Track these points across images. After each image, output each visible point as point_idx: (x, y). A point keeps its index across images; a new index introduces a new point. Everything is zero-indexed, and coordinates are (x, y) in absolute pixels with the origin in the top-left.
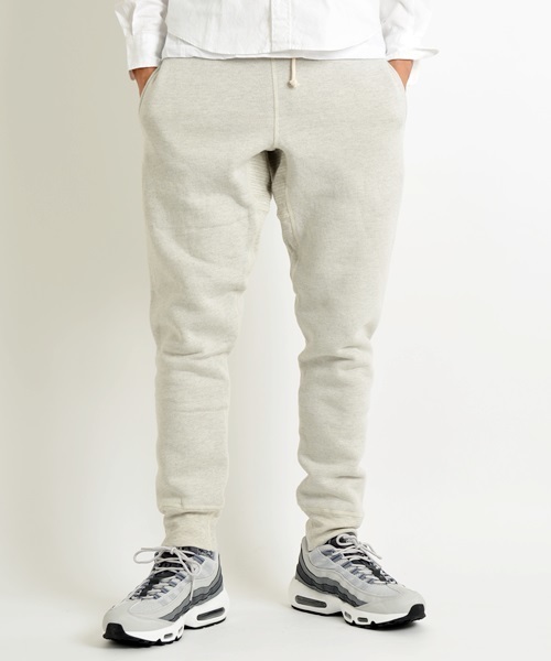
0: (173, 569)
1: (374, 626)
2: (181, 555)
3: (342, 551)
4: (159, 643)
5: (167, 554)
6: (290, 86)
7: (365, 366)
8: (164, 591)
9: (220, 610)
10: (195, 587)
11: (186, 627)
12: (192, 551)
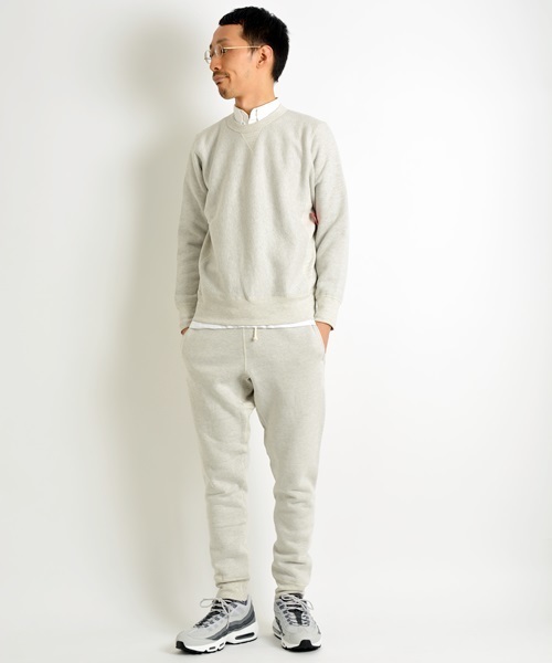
0: (219, 610)
1: (286, 649)
2: (223, 603)
3: (285, 603)
4: (206, 652)
5: (217, 602)
6: (252, 340)
7: (305, 502)
8: (212, 623)
9: (252, 634)
10: (230, 621)
11: (227, 643)
12: (231, 602)
